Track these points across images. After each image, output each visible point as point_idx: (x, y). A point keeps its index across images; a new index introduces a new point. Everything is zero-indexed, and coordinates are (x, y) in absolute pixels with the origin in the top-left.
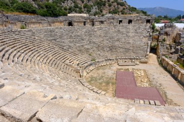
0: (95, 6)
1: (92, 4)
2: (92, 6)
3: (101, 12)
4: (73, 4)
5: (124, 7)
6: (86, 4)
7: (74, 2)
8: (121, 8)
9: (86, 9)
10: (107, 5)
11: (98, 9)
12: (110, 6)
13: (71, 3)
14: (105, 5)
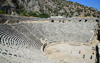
0: (76, 12)
1: (75, 11)
2: (74, 12)
3: (80, 15)
4: (64, 11)
5: (95, 12)
6: (71, 11)
7: (65, 10)
8: (93, 13)
9: (71, 14)
10: (83, 11)
11: (78, 14)
12: (85, 11)
13: (63, 11)
14: (82, 11)
